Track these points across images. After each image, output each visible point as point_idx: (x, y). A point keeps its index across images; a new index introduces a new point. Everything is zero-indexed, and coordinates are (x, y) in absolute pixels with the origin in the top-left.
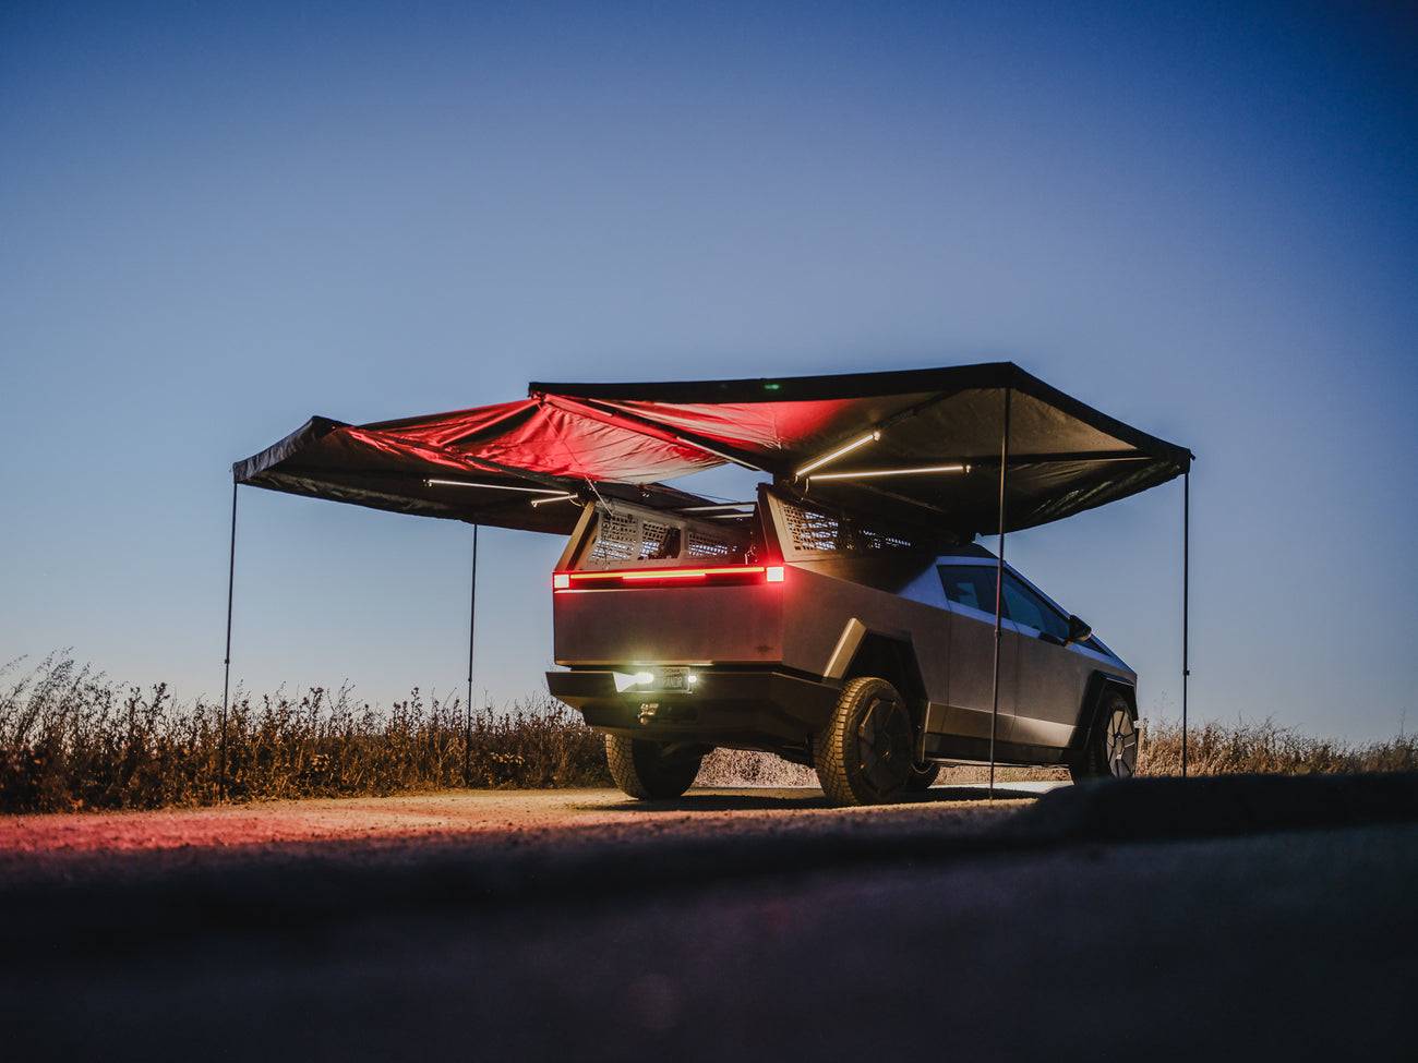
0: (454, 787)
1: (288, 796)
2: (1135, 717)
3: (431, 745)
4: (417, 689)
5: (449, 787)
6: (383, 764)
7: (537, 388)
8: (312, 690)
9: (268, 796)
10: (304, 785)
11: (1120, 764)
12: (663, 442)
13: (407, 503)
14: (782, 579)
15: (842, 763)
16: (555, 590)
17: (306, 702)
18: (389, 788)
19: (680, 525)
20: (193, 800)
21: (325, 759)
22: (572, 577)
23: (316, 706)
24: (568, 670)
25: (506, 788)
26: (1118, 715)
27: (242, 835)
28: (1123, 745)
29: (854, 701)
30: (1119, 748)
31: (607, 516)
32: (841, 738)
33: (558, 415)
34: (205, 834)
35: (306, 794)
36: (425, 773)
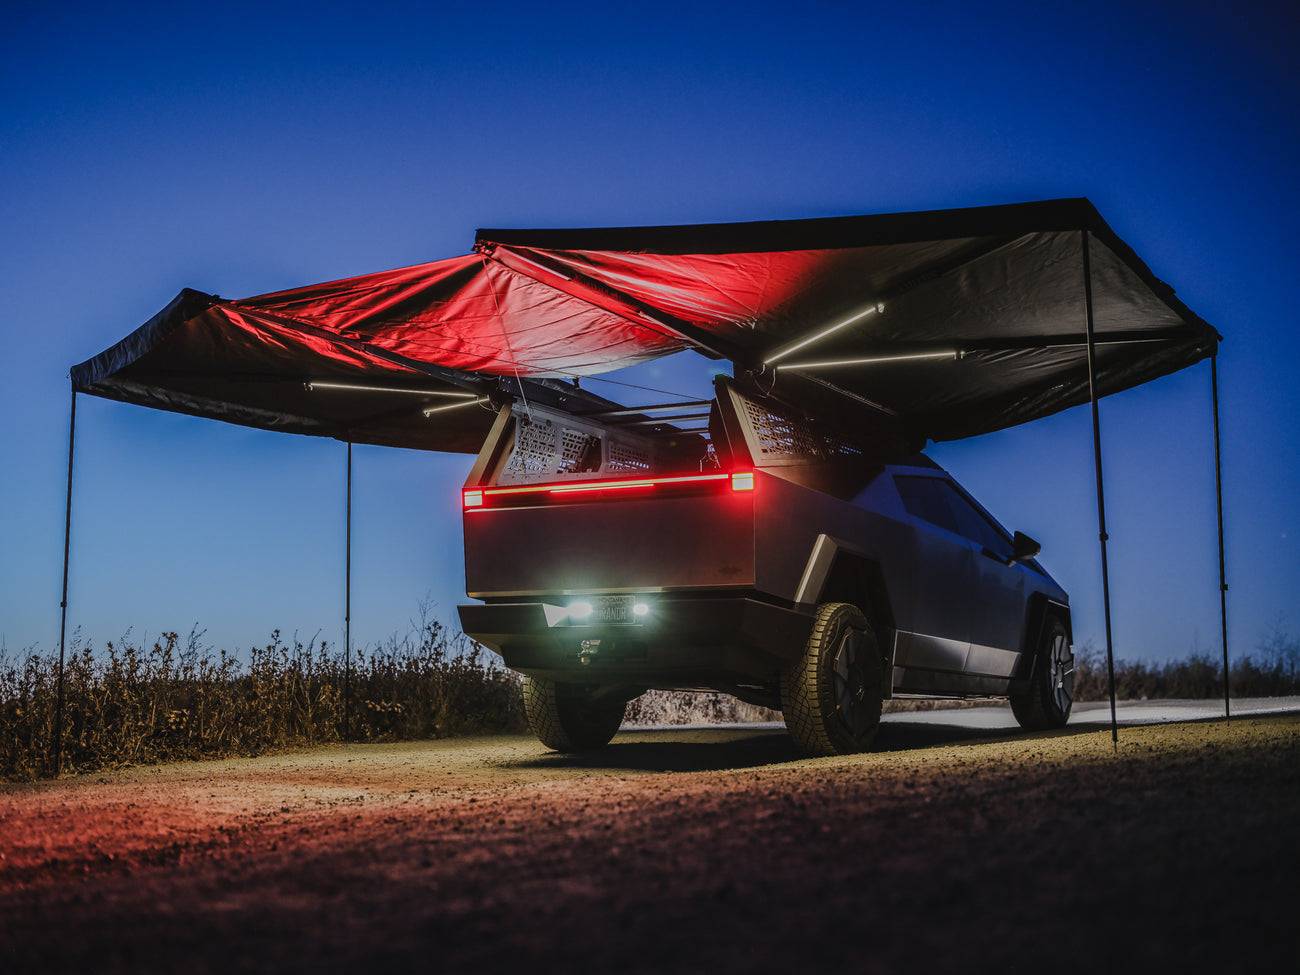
0: (329, 741)
1: (142, 761)
2: (1070, 642)
3: (299, 694)
4: (277, 631)
5: (323, 742)
6: (250, 717)
7: (488, 238)
8: (165, 635)
9: (120, 762)
10: (159, 745)
11: (1061, 691)
12: (620, 319)
13: (272, 419)
14: (751, 487)
15: (816, 703)
16: (465, 508)
17: (158, 648)
18: (258, 746)
19: (600, 433)
20: (30, 770)
21: (183, 715)
22: (487, 493)
23: (167, 653)
24: (483, 603)
25: (385, 741)
26: (1059, 639)
27: (129, 838)
28: (1063, 672)
29: (826, 630)
30: (1059, 678)
31: (526, 421)
32: (815, 675)
33: (503, 278)
34: (76, 840)
35: (164, 757)
36: (293, 726)
